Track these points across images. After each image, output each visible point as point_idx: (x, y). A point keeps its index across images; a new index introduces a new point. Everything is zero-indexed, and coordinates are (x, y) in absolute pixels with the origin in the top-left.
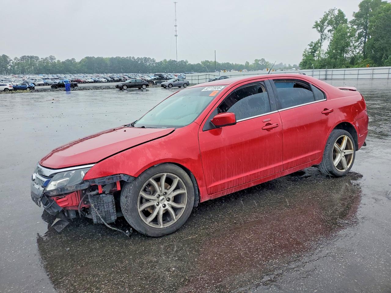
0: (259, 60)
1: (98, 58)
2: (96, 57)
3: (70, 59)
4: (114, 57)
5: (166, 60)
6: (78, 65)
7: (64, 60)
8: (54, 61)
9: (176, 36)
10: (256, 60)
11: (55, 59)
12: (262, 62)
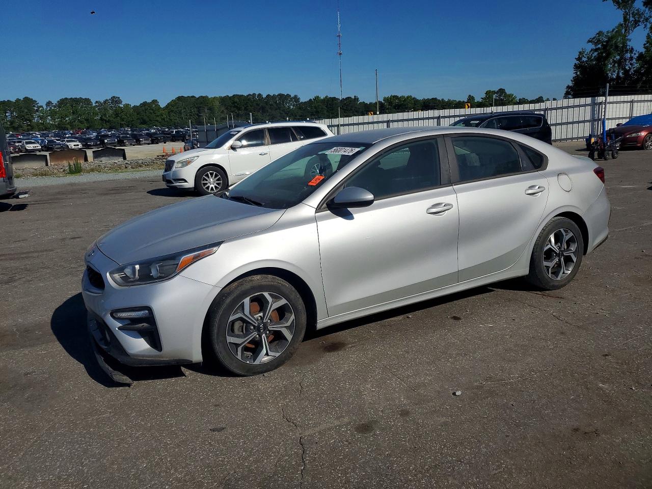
0: (494, 92)
1: (201, 97)
2: (197, 96)
3: (149, 101)
4: (230, 96)
5: (318, 97)
6: (164, 112)
7: (137, 104)
8: (119, 105)
9: (340, 54)
10: (488, 93)
12: (500, 96)
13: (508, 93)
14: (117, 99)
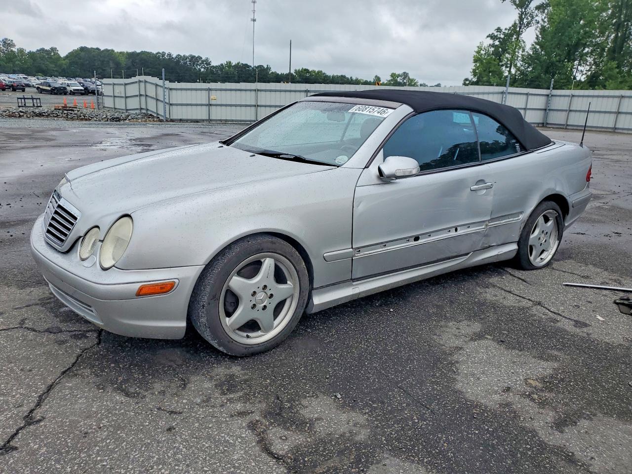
0: (399, 76)
1: (107, 50)
2: (102, 49)
3: (47, 48)
4: (138, 52)
5: (230, 62)
6: (64, 62)
7: (34, 50)
8: (12, 48)
9: (254, 20)
10: (393, 75)
11: (14, 46)
12: (404, 79)
13: (411, 77)
14: (9, 42)
